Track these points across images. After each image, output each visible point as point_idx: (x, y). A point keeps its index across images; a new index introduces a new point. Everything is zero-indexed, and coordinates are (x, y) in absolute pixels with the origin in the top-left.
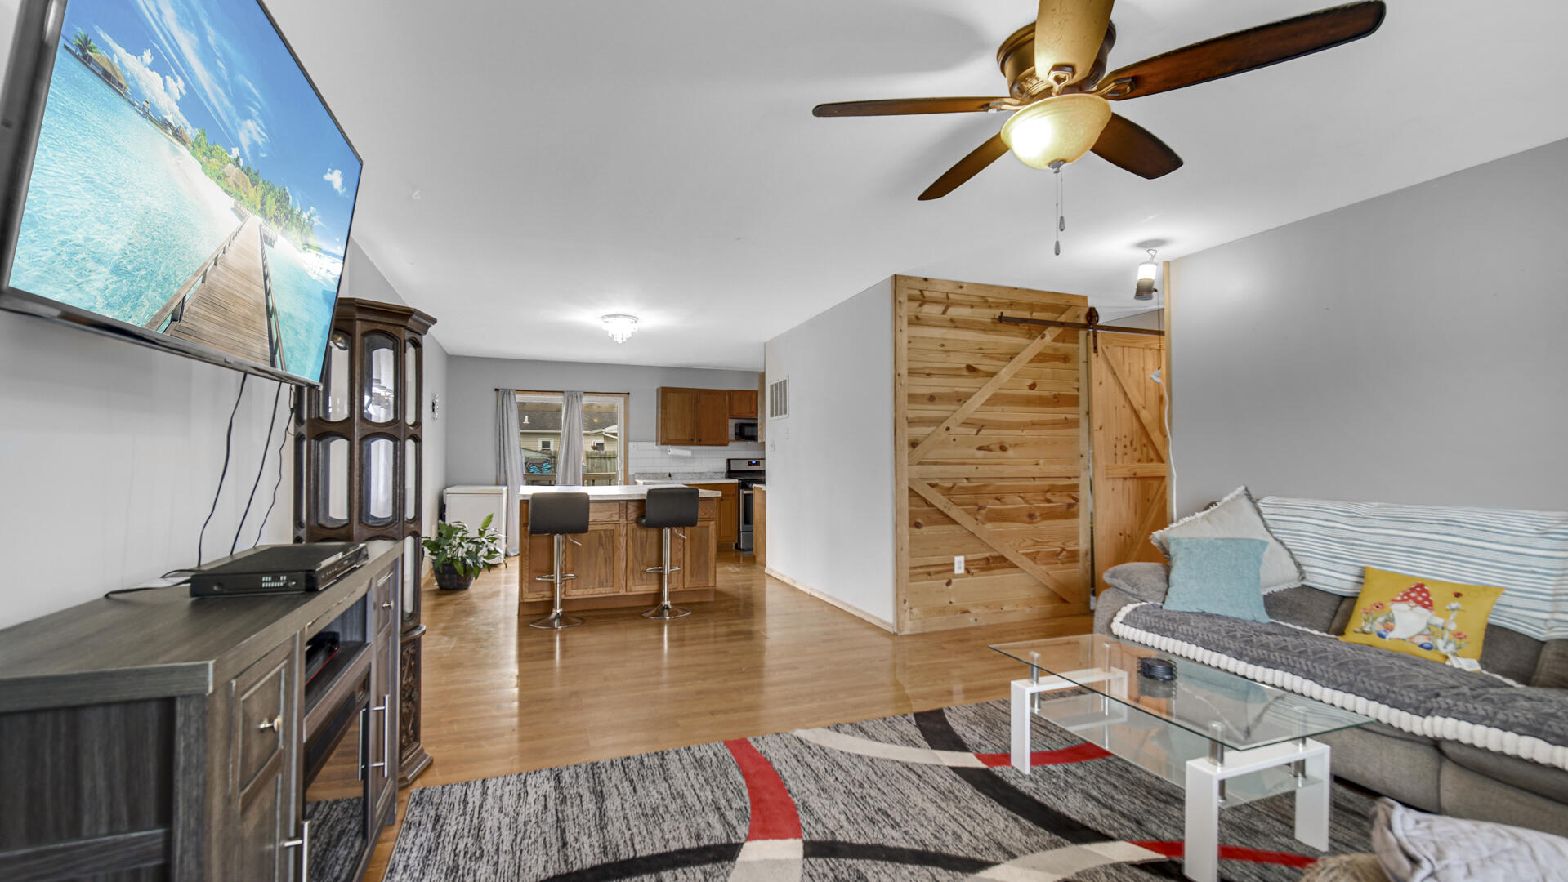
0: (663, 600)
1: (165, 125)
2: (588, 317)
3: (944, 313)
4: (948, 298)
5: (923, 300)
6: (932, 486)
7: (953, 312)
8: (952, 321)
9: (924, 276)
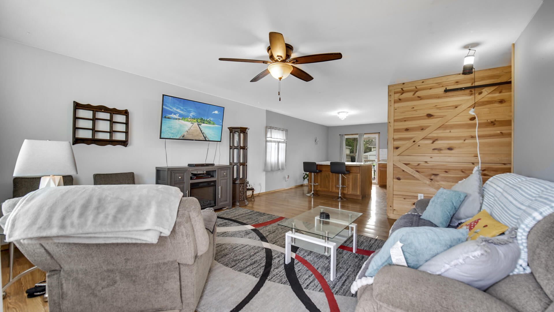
0: (339, 195)
1: (177, 119)
2: (333, 113)
3: (414, 95)
4: (416, 88)
5: (403, 92)
6: (406, 164)
7: (418, 94)
8: (419, 97)
9: (403, 82)
